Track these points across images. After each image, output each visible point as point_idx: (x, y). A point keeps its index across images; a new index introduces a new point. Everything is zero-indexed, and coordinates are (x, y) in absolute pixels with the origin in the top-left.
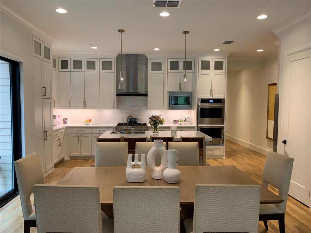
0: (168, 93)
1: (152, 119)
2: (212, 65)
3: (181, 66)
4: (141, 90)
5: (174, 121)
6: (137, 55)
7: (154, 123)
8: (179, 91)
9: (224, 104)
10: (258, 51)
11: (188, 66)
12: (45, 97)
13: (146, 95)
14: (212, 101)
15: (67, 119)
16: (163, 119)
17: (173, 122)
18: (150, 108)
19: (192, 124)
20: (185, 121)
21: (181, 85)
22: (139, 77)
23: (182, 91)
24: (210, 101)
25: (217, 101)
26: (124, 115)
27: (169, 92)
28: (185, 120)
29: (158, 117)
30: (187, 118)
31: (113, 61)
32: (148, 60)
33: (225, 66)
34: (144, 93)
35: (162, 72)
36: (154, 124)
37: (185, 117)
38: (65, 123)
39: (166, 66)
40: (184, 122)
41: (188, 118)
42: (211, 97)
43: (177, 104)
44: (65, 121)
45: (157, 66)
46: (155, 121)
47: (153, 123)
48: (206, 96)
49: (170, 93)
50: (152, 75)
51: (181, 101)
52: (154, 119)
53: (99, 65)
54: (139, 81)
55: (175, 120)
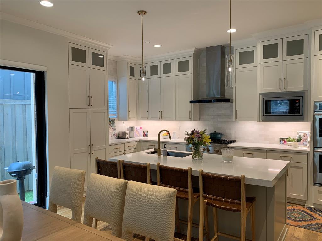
0: (261, 96)
3: (282, 49)
5: (281, 139)
8: (280, 91)
12: (91, 107)
15: (147, 131)
17: (279, 141)
20: (299, 141)
21: (283, 81)
23: (284, 90)
27: (262, 94)
28: (298, 138)
30: (302, 135)
31: (190, 59)
32: (234, 50)
35: (255, 64)
37: (300, 134)
38: (146, 135)
40: (296, 142)
44: (146, 133)
49: (264, 95)
50: (240, 71)
53: (175, 67)
55: (283, 138)
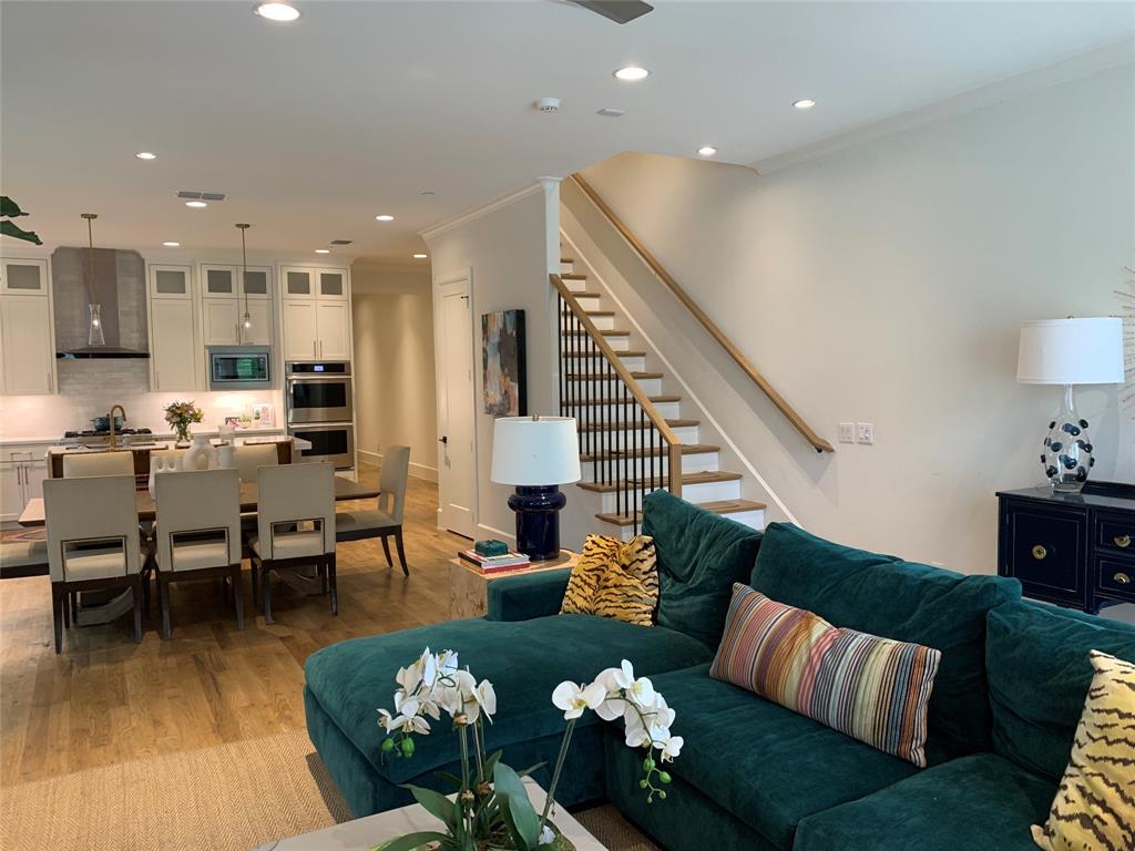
0: (207, 350)
1: (173, 411)
2: (315, 282)
3: (238, 282)
4: (129, 341)
5: (227, 420)
6: (114, 250)
7: (178, 419)
8: (237, 344)
9: (350, 374)
10: (416, 256)
11: (256, 283)
13: (146, 356)
14: (321, 368)
16: (200, 411)
17: (224, 422)
18: (158, 389)
19: (275, 425)
20: (257, 418)
21: (240, 328)
22: (121, 308)
23: (243, 343)
24: (316, 368)
25: (332, 367)
26: (81, 410)
27: (209, 348)
28: (255, 415)
29: (188, 407)
30: (260, 410)
31: (42, 265)
32: (147, 265)
33: (346, 287)
34: (136, 349)
35: (187, 295)
36: (177, 423)
37: (256, 410)
39: (198, 282)
40: (254, 421)
41: (265, 410)
42: (318, 359)
43: (236, 377)
45: (173, 282)
46: (180, 415)
47: (176, 419)
48: (306, 357)
49: (213, 351)
50: (160, 304)
51: (244, 368)
52: (179, 412)
54: (121, 319)
55: (230, 419)
